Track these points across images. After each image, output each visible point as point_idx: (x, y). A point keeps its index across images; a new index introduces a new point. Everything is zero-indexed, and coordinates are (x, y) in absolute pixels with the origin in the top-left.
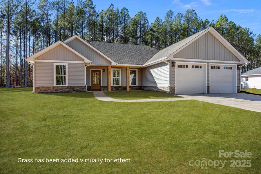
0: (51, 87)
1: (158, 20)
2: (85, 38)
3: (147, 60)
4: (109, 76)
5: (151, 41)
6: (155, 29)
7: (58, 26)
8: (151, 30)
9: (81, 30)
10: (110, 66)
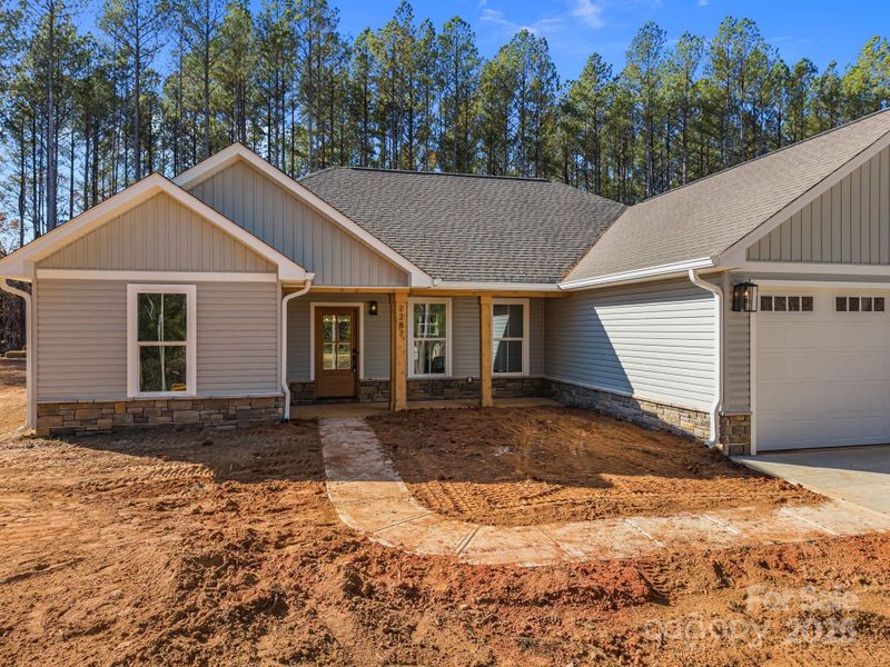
0: (112, 405)
1: (596, 68)
2: (293, 149)
3: (574, 254)
4: (398, 338)
5: (566, 156)
6: (581, 106)
7: (184, 99)
8: (568, 108)
9: (276, 113)
10: (402, 293)
